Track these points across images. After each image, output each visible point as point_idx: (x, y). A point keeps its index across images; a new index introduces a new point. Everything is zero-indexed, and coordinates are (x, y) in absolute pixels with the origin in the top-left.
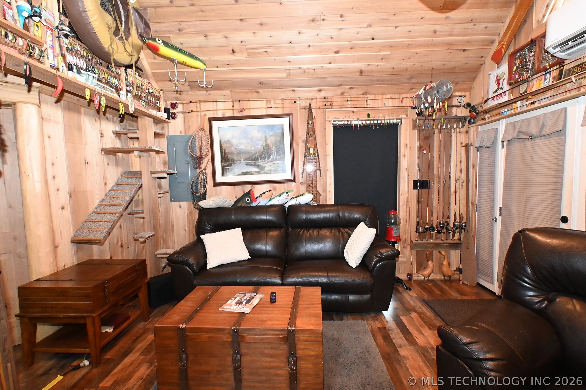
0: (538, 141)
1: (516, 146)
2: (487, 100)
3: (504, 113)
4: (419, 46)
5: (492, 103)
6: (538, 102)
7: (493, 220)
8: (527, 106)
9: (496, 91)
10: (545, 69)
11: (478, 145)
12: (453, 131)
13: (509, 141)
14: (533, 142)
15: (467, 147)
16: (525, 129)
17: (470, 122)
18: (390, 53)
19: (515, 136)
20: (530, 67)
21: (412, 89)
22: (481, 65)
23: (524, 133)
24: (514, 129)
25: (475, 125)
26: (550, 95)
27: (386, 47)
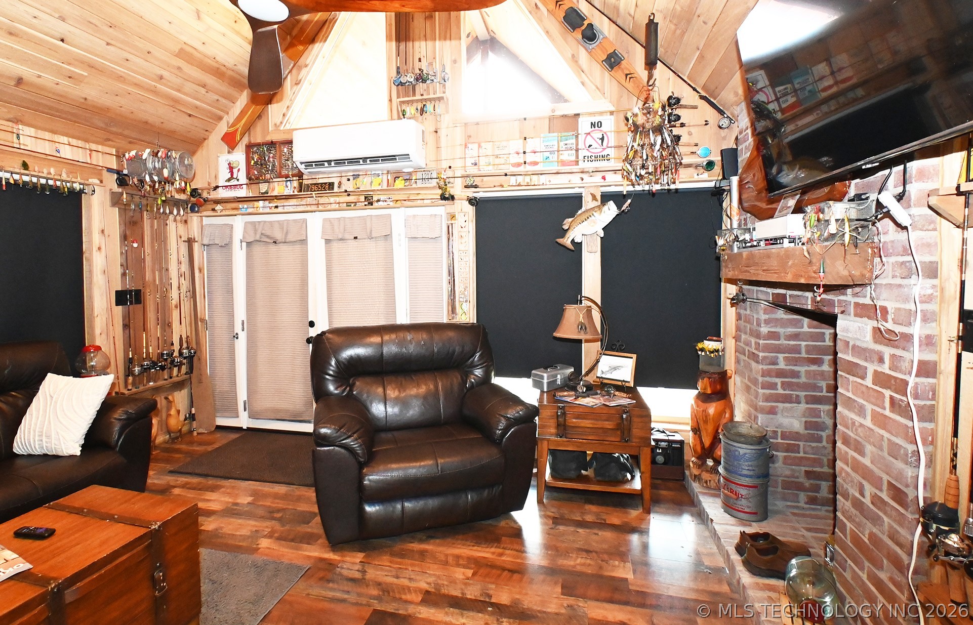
0: (283, 247)
1: (258, 249)
2: (217, 187)
3: (243, 209)
4: (135, 84)
5: (222, 194)
6: (282, 207)
7: (234, 337)
8: (270, 209)
9: (229, 180)
10: (287, 176)
11: (206, 242)
12: (171, 217)
13: (249, 244)
14: (277, 247)
15: (190, 242)
16: (268, 233)
17: (192, 210)
18: (86, 74)
19: (258, 238)
20: (270, 168)
21: (109, 140)
22: (205, 139)
23: (268, 237)
24: (256, 231)
25: (199, 214)
26: (293, 204)
27: (83, 62)
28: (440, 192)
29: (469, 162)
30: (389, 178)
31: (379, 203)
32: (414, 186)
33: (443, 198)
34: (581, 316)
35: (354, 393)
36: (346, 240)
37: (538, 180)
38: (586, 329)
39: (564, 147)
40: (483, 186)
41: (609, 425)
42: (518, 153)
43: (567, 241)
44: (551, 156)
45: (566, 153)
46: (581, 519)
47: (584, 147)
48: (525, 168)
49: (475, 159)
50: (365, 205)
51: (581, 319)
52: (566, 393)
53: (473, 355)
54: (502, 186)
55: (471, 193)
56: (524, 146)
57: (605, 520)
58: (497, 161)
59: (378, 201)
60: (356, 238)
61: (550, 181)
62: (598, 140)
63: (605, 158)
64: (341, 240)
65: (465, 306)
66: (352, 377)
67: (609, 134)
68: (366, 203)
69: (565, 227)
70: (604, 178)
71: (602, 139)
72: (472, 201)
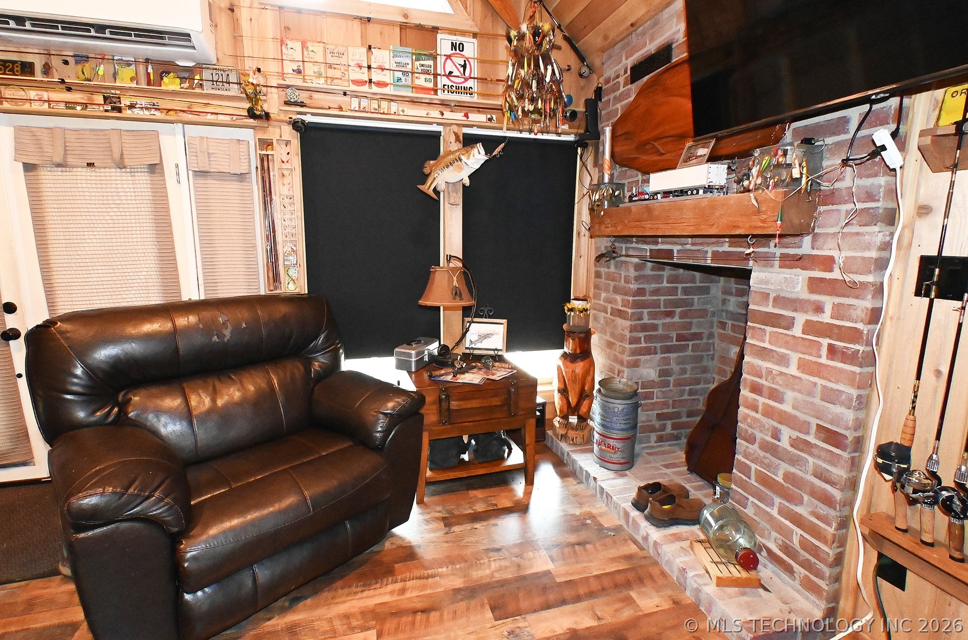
28: (247, 105)
29: (289, 67)
30: (150, 70)
31: (134, 110)
32: (198, 90)
33: (251, 114)
34: (455, 278)
35: (131, 415)
36: (73, 167)
37: (389, 108)
38: (461, 294)
39: (420, 68)
40: (311, 105)
41: (496, 401)
42: (360, 67)
43: (427, 188)
44: (403, 78)
45: (423, 77)
46: (473, 512)
47: (443, 73)
48: (370, 87)
49: (298, 64)
50: (106, 111)
51: (455, 283)
52: (443, 372)
53: (316, 337)
54: (341, 109)
55: (293, 112)
56: (369, 59)
57: (496, 505)
58: (331, 73)
59: (132, 106)
60: (90, 165)
61: (403, 111)
62: (459, 67)
63: (468, 91)
64: (59, 165)
65: (292, 272)
66: (120, 391)
67: (472, 61)
68: (107, 107)
69: (426, 171)
70: (466, 116)
71: (464, 66)
72: (297, 125)
